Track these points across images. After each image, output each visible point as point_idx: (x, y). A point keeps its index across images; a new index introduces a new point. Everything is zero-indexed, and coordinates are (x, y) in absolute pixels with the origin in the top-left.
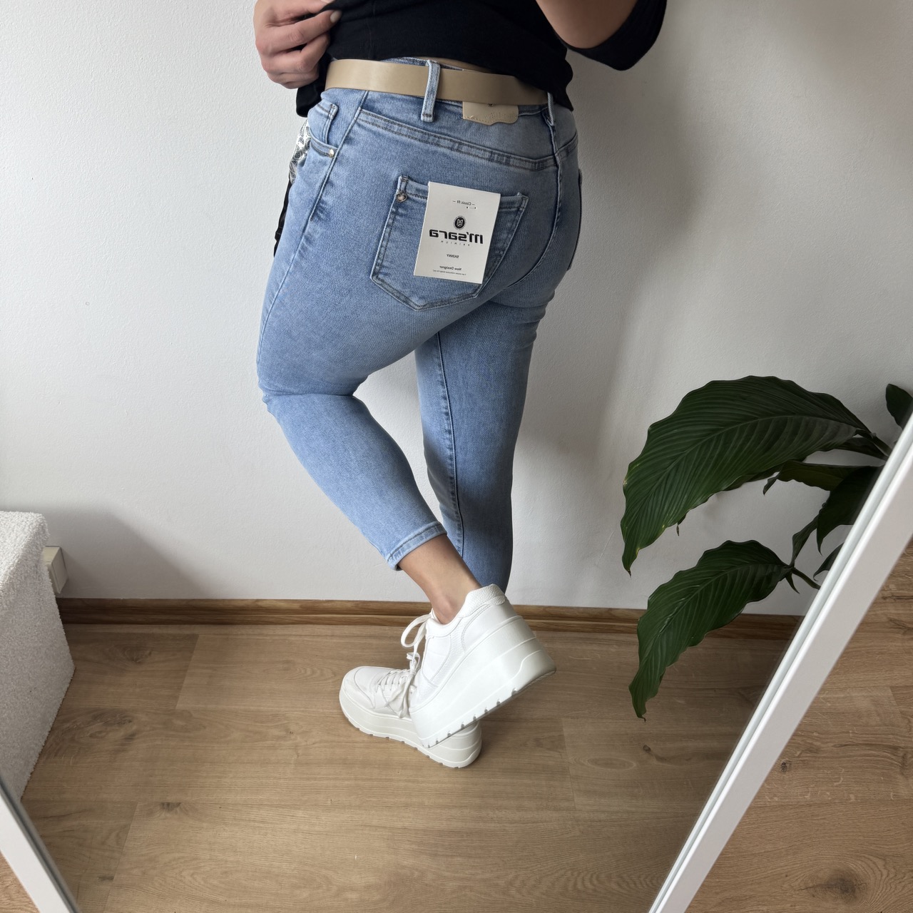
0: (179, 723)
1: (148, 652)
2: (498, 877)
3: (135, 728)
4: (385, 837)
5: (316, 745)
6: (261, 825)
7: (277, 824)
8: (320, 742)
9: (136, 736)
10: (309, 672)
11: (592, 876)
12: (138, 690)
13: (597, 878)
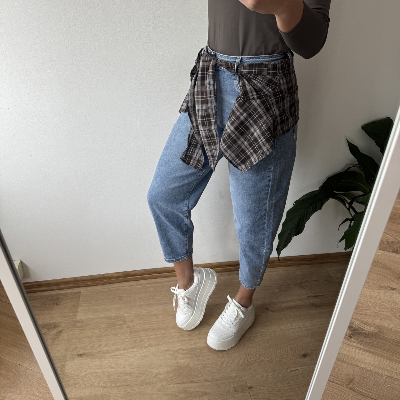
0: (80, 324)
1: (61, 300)
2: (218, 361)
3: (61, 329)
4: (171, 354)
5: (137, 325)
6: (120, 356)
7: (126, 355)
8: (138, 324)
9: (62, 332)
10: (129, 299)
11: (253, 356)
12: (59, 315)
13: (256, 356)
